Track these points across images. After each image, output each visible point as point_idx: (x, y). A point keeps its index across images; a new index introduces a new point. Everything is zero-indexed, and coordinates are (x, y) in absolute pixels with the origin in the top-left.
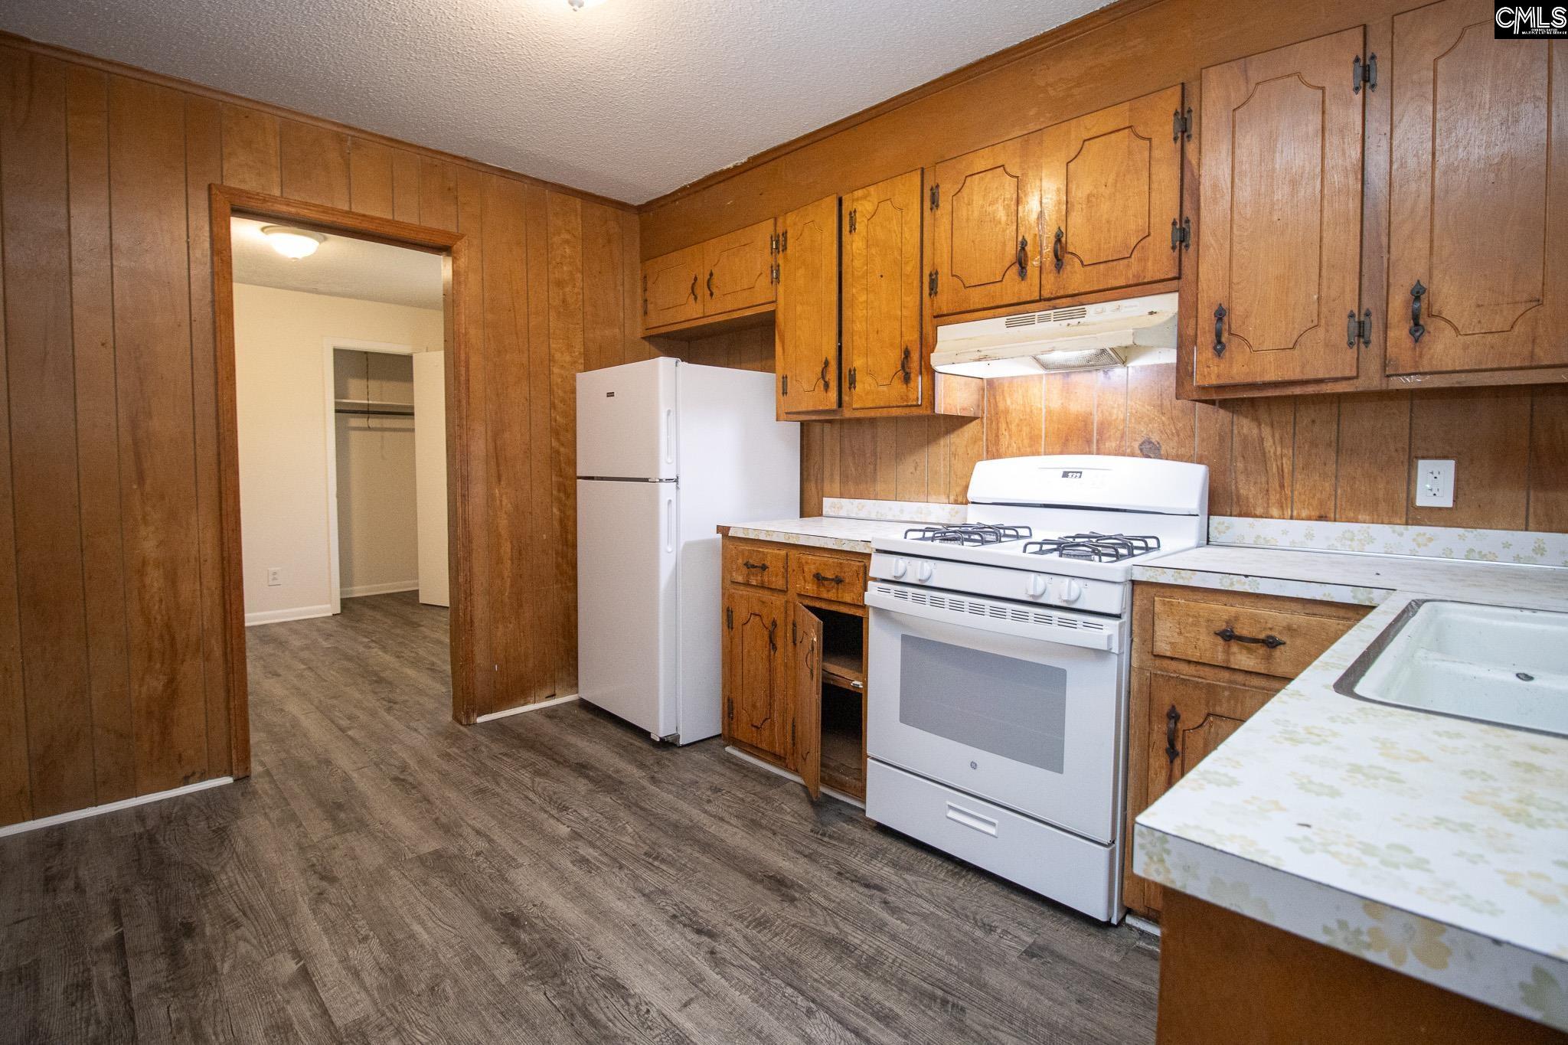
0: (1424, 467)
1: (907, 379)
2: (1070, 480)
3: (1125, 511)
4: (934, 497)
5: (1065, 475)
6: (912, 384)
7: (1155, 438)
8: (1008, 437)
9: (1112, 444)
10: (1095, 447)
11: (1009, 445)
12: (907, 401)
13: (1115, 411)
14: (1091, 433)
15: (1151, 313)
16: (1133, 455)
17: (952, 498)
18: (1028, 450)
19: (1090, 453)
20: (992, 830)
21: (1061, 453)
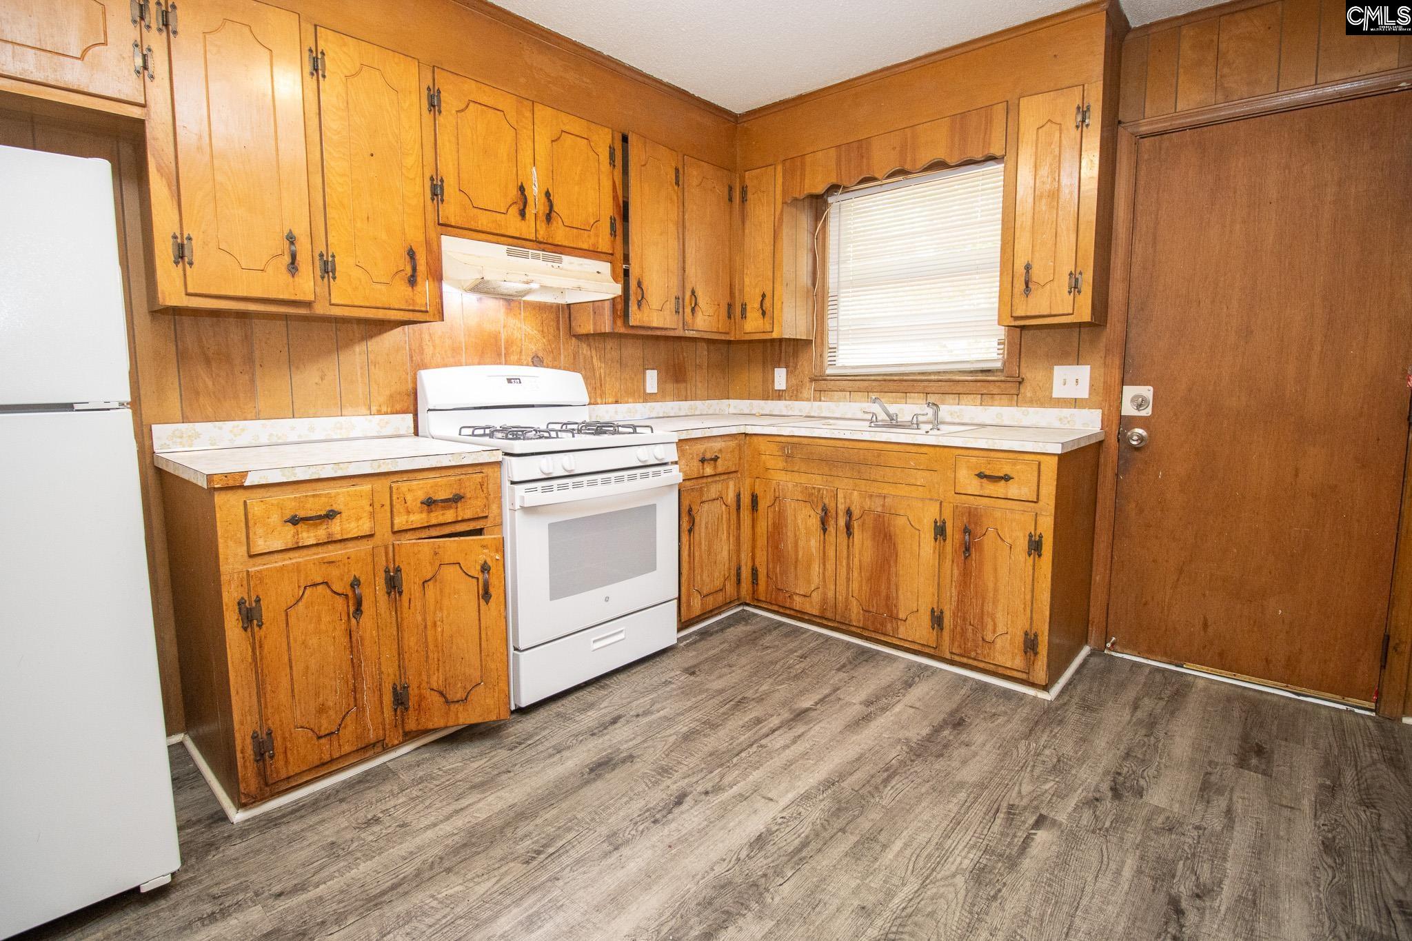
0: (648, 372)
1: (412, 281)
2: (514, 386)
3: (533, 406)
4: (350, 409)
5: (509, 381)
6: (419, 288)
7: (540, 355)
8: (432, 348)
9: (514, 358)
10: (503, 359)
11: (433, 355)
12: (413, 305)
13: (515, 332)
14: (500, 348)
15: (598, 272)
16: (527, 365)
17: (374, 409)
18: (451, 360)
19: (500, 364)
20: (621, 636)
21: (479, 364)
